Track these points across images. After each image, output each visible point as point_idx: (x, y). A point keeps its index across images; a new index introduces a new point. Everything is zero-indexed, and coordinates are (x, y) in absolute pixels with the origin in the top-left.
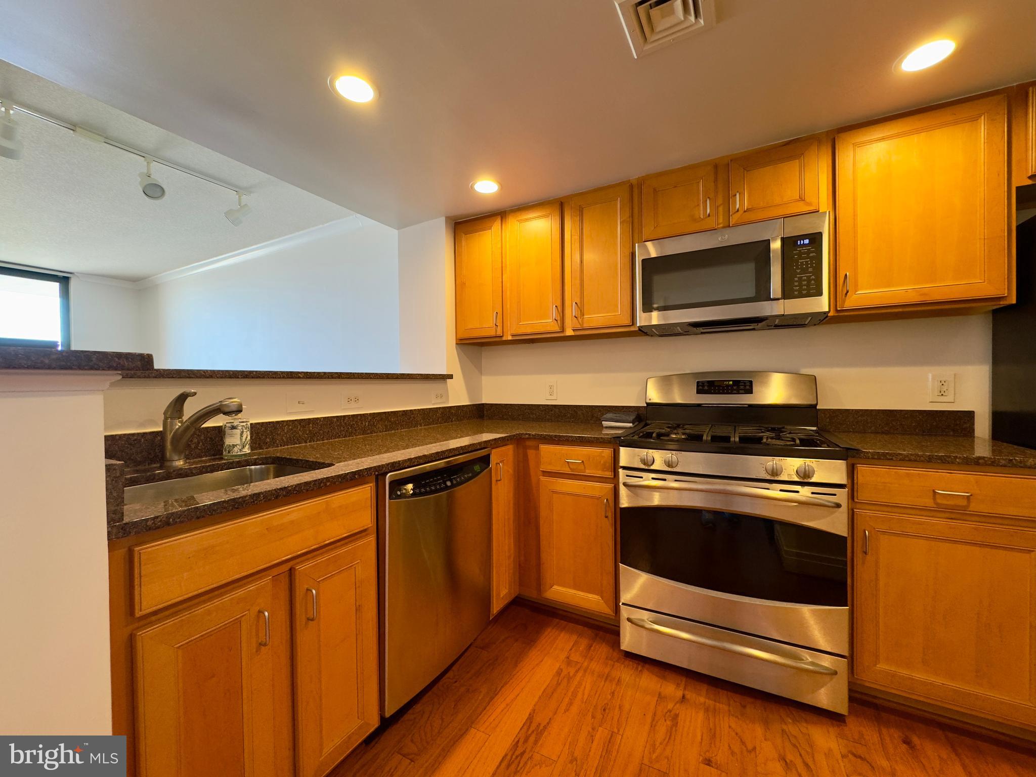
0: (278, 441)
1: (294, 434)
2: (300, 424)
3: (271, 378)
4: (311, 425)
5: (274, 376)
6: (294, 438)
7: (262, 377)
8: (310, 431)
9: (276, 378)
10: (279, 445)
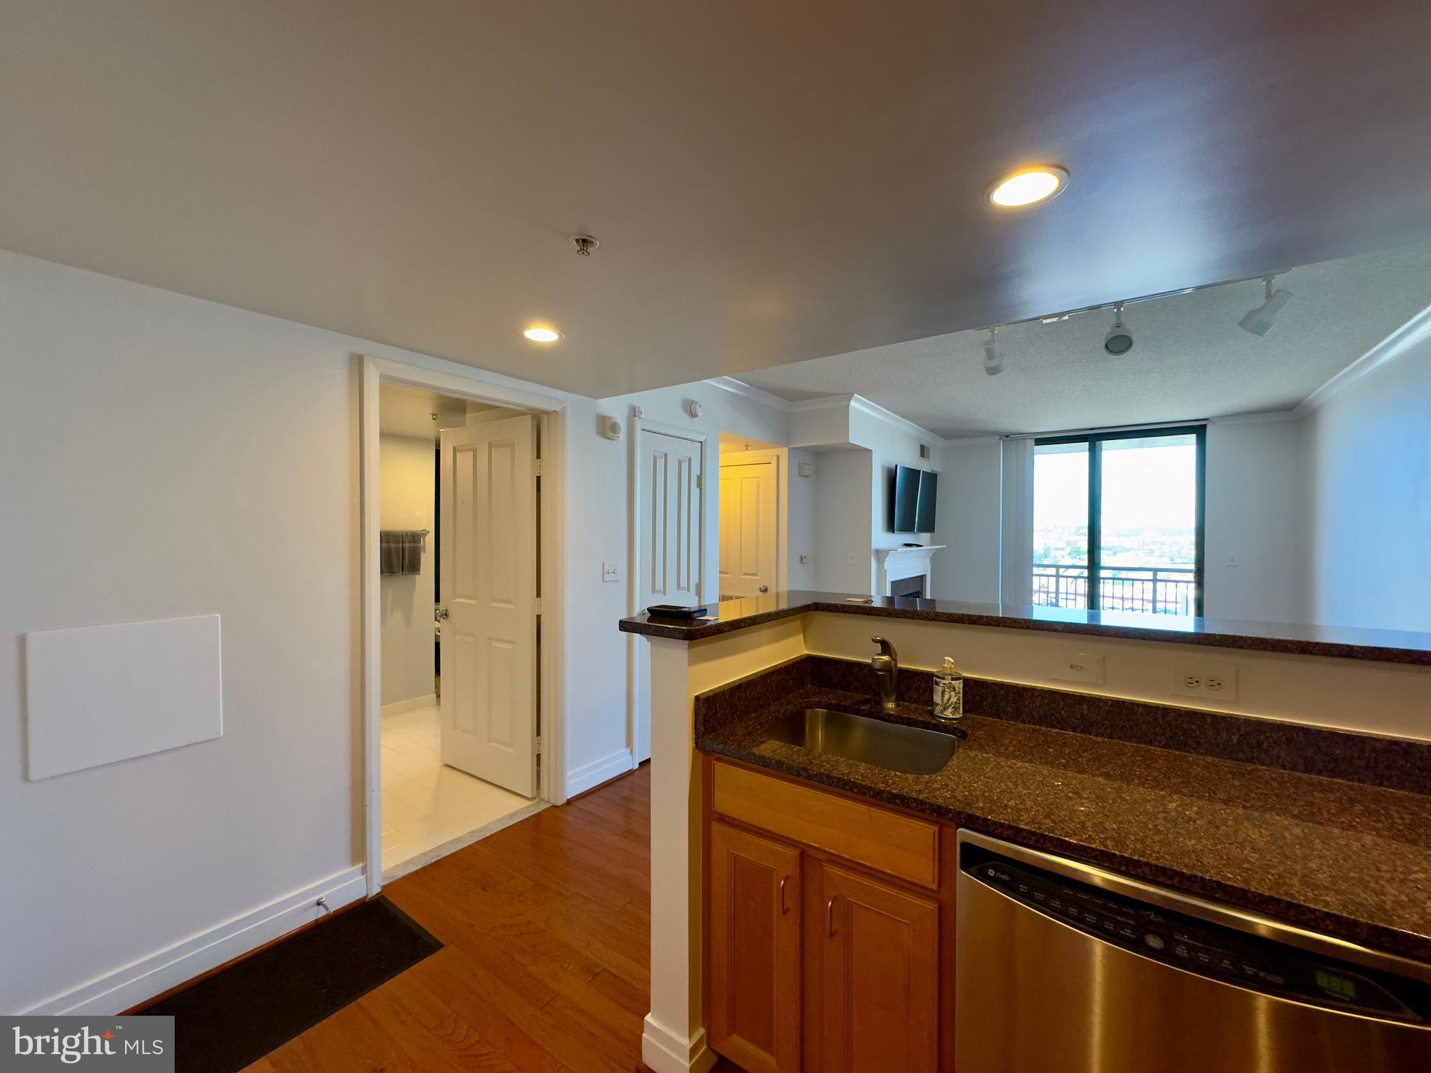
0: (1024, 715)
1: (1053, 712)
2: (1064, 701)
3: (1008, 627)
4: (1085, 707)
5: (1013, 625)
6: (1053, 718)
7: (995, 624)
8: (1082, 715)
9: (1015, 628)
10: (1027, 722)
